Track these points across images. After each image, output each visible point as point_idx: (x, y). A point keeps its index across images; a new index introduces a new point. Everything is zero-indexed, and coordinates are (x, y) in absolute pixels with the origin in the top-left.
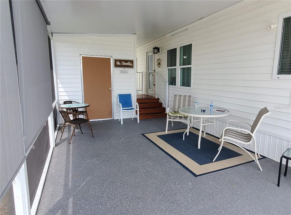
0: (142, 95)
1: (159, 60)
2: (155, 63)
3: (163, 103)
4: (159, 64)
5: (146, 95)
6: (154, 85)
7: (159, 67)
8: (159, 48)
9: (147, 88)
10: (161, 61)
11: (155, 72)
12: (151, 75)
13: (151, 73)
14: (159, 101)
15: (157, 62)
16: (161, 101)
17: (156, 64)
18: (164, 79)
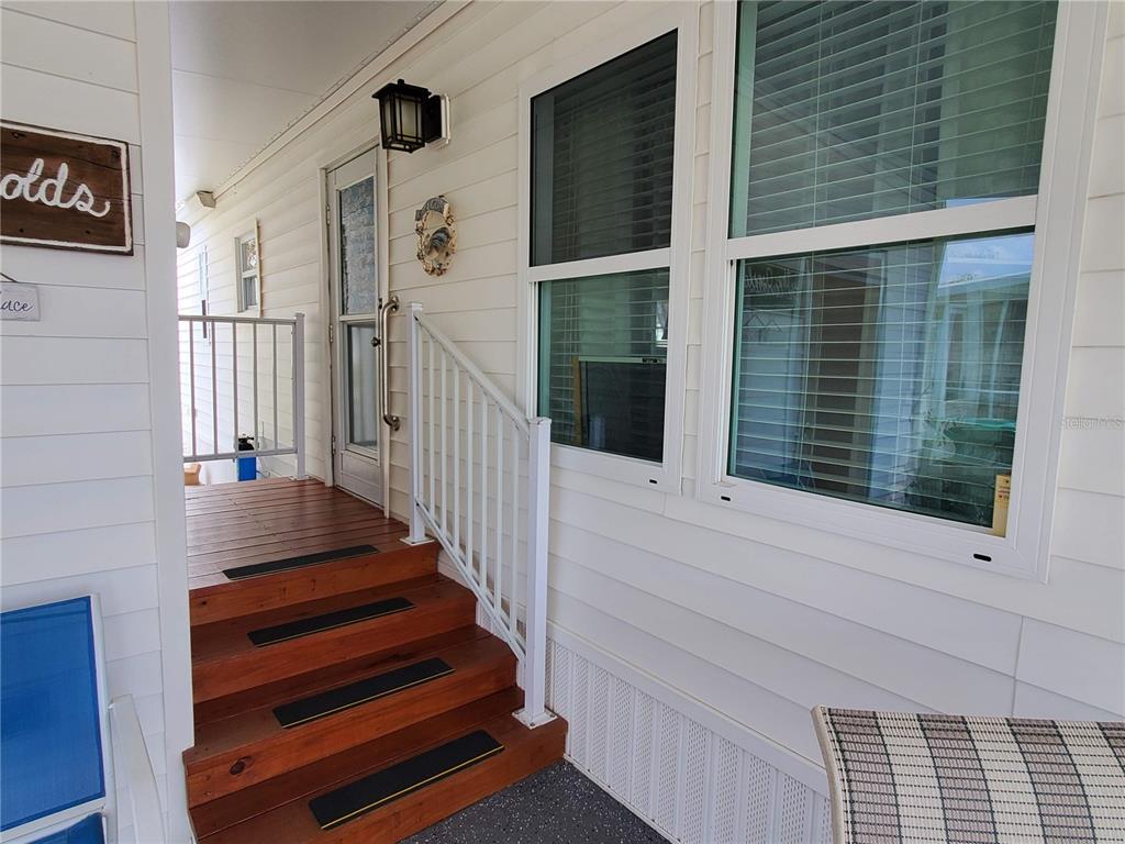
0: (301, 484)
1: (436, 205)
2: (397, 246)
3: (481, 591)
4: (440, 243)
5: (329, 483)
6: (394, 424)
7: (439, 271)
8: (437, 99)
9: (333, 438)
10: (457, 215)
11: (396, 314)
12: (362, 340)
13: (360, 325)
14: (443, 569)
15: (420, 231)
16: (458, 566)
17: (411, 244)
18: (501, 387)
